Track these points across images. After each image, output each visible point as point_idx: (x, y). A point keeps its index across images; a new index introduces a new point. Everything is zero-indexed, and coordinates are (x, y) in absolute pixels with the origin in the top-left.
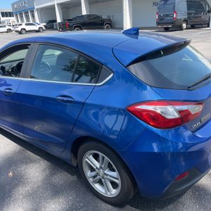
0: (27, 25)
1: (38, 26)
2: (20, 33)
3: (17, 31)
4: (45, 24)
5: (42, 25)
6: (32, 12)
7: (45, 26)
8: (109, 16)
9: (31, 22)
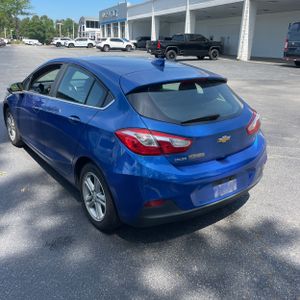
0: (112, 40)
1: (126, 44)
2: (102, 50)
3: (99, 48)
4: (135, 41)
5: (131, 43)
6: (123, 24)
7: (135, 44)
8: (222, 38)
9: (119, 37)
